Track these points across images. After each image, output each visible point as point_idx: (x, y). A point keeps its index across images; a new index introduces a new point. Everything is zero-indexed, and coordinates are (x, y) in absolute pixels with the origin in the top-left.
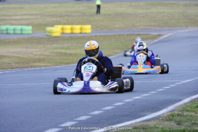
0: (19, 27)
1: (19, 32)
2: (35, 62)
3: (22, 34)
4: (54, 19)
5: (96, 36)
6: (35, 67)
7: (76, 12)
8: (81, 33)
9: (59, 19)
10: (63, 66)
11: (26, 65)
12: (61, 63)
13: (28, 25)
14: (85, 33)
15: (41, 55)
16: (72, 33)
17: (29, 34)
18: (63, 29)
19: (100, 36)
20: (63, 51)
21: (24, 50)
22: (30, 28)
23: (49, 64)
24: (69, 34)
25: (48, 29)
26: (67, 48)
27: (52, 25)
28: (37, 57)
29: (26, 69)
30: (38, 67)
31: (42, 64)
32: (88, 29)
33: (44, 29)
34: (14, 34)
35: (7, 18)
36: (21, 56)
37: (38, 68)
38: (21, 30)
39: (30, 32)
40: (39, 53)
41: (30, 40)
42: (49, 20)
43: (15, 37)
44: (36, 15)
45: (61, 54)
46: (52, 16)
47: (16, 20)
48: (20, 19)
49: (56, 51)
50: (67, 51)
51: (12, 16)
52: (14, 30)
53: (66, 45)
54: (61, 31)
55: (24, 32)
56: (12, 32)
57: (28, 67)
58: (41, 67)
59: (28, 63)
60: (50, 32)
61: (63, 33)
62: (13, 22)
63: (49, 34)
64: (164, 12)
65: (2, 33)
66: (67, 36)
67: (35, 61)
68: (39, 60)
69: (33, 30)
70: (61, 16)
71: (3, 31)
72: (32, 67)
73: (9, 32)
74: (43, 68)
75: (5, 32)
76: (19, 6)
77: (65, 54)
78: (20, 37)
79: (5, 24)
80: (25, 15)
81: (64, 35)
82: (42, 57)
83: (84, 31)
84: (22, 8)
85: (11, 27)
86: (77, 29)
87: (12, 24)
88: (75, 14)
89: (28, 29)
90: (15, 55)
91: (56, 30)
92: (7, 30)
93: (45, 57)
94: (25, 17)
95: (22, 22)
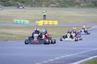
1: (23, 23)
3: (24, 24)
4: (40, 18)
5: (60, 26)
7: (51, 14)
8: (53, 25)
13: (27, 20)
14: (55, 25)
16: (48, 24)
18: (44, 22)
19: (62, 26)
21: (24, 32)
22: (28, 21)
25: (37, 22)
27: (39, 20)
32: (56, 23)
33: (35, 22)
34: (20, 24)
35: (18, 16)
38: (24, 22)
39: (28, 23)
40: (31, 33)
41: (27, 27)
42: (38, 18)
43: (21, 25)
44: (32, 15)
46: (39, 16)
47: (22, 17)
48: (24, 17)
51: (20, 15)
52: (20, 22)
54: (43, 24)
55: (25, 23)
56: (19, 23)
61: (44, 24)
64: (94, 16)
65: (15, 23)
66: (46, 26)
71: (15, 22)
73: (18, 23)
75: (16, 23)
78: (23, 25)
79: (16, 19)
81: (44, 25)
83: (54, 24)
84: (25, 12)
85: (19, 21)
86: (51, 22)
87: (19, 19)
88: (51, 16)
89: (27, 22)
91: (41, 23)
92: (17, 22)
94: (26, 16)
95: (25, 18)
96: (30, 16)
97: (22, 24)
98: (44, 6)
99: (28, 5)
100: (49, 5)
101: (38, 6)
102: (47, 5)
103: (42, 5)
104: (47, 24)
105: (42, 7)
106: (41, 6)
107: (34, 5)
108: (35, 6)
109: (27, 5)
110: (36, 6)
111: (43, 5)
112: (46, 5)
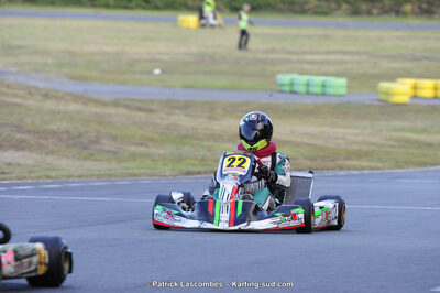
0: (319, 79)
1: (318, 90)
2: (349, 159)
3: (324, 94)
4: (397, 65)
6: (349, 169)
9: (408, 65)
10: (411, 170)
11: (331, 164)
12: (408, 164)
13: (338, 75)
15: (364, 142)
16: (436, 98)
17: (340, 96)
18: (415, 88)
20: (414, 136)
21: (327, 130)
22: (343, 81)
23: (380, 165)
24: (430, 99)
25: (384, 85)
26: (424, 131)
27: (392, 77)
28: (355, 147)
29: (330, 173)
30: (355, 168)
31: (365, 164)
33: (374, 87)
34: (308, 93)
35: (294, 57)
36: (320, 143)
37: (356, 172)
38: (324, 86)
39: (343, 91)
40: (360, 138)
41: (342, 110)
42: (386, 65)
43: (309, 101)
44: (358, 53)
45: (409, 143)
46: (394, 58)
47: (314, 63)
48: (322, 62)
49: (396, 135)
50: (423, 137)
51: (304, 53)
52: (308, 85)
53: (420, 124)
54: (411, 92)
55: (329, 91)
56: (302, 89)
57: (333, 169)
58: (363, 169)
59: (333, 160)
60: (388, 93)
61: (415, 97)
62: (306, 67)
63: (383, 97)
65: (281, 92)
66: (424, 103)
67: (350, 155)
68: (360, 155)
69: (349, 87)
70: (415, 59)
71: (282, 85)
72: (341, 168)
73: (295, 88)
74: (366, 172)
75: (287, 89)
76: (322, 32)
77: (419, 144)
78: (321, 100)
79: (289, 72)
80: (334, 52)
81: (417, 101)
82: (365, 148)
84: (327, 37)
85: (304, 79)
87: (302, 73)
89: (339, 85)
90: (306, 140)
91: (401, 90)
92: (292, 84)
93: (373, 148)
94: (332, 57)
95: (326, 68)
96: (348, 58)
97: (316, 94)
98: (414, 13)
99: (339, 8)
100: (434, 9)
101: (385, 12)
102: (424, 6)
103: (401, 4)
104: (428, 93)
105: (405, 14)
106: (398, 13)
107: (364, 7)
108: (369, 13)
109: (333, 5)
110: (375, 11)
111: (408, 7)
112: (420, 8)
